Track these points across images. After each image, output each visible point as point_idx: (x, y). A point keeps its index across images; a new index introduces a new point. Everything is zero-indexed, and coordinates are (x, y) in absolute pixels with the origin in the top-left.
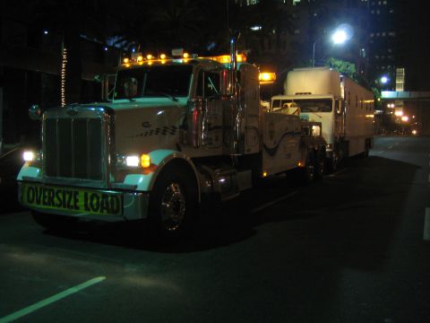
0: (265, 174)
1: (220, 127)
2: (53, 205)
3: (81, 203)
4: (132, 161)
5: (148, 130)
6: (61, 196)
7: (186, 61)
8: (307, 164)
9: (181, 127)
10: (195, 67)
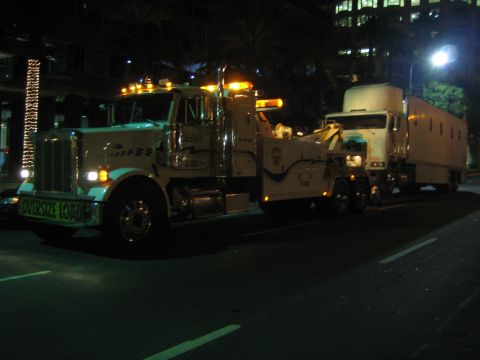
0: (267, 199)
1: (206, 151)
2: (40, 214)
3: (57, 213)
4: (92, 176)
5: (120, 151)
6: (44, 206)
7: (169, 89)
8: (334, 194)
9: (157, 149)
10: (175, 95)
